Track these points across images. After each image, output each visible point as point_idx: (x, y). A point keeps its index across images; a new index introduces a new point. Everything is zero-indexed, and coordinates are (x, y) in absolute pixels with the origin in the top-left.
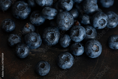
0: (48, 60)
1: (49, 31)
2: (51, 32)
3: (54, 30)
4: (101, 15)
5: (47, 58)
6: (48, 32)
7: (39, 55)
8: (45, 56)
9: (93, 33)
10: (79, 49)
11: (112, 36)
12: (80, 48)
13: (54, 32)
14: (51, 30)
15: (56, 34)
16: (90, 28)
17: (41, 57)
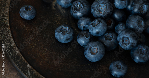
0: (57, 23)
1: (82, 2)
2: (82, 3)
3: (86, 5)
4: (131, 33)
5: (58, 20)
6: (80, 2)
7: (57, 13)
8: (59, 18)
9: (110, 41)
10: (83, 37)
11: (121, 61)
12: (86, 38)
13: (84, 7)
14: (84, 3)
15: (83, 9)
16: (113, 36)
17: (56, 15)
